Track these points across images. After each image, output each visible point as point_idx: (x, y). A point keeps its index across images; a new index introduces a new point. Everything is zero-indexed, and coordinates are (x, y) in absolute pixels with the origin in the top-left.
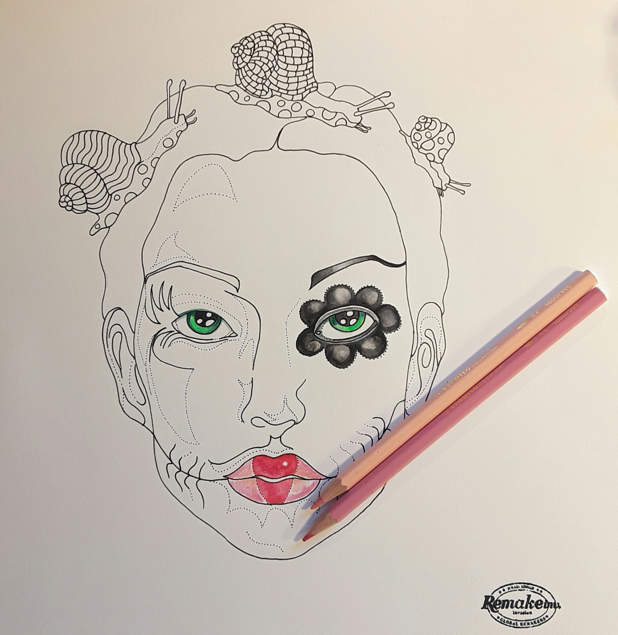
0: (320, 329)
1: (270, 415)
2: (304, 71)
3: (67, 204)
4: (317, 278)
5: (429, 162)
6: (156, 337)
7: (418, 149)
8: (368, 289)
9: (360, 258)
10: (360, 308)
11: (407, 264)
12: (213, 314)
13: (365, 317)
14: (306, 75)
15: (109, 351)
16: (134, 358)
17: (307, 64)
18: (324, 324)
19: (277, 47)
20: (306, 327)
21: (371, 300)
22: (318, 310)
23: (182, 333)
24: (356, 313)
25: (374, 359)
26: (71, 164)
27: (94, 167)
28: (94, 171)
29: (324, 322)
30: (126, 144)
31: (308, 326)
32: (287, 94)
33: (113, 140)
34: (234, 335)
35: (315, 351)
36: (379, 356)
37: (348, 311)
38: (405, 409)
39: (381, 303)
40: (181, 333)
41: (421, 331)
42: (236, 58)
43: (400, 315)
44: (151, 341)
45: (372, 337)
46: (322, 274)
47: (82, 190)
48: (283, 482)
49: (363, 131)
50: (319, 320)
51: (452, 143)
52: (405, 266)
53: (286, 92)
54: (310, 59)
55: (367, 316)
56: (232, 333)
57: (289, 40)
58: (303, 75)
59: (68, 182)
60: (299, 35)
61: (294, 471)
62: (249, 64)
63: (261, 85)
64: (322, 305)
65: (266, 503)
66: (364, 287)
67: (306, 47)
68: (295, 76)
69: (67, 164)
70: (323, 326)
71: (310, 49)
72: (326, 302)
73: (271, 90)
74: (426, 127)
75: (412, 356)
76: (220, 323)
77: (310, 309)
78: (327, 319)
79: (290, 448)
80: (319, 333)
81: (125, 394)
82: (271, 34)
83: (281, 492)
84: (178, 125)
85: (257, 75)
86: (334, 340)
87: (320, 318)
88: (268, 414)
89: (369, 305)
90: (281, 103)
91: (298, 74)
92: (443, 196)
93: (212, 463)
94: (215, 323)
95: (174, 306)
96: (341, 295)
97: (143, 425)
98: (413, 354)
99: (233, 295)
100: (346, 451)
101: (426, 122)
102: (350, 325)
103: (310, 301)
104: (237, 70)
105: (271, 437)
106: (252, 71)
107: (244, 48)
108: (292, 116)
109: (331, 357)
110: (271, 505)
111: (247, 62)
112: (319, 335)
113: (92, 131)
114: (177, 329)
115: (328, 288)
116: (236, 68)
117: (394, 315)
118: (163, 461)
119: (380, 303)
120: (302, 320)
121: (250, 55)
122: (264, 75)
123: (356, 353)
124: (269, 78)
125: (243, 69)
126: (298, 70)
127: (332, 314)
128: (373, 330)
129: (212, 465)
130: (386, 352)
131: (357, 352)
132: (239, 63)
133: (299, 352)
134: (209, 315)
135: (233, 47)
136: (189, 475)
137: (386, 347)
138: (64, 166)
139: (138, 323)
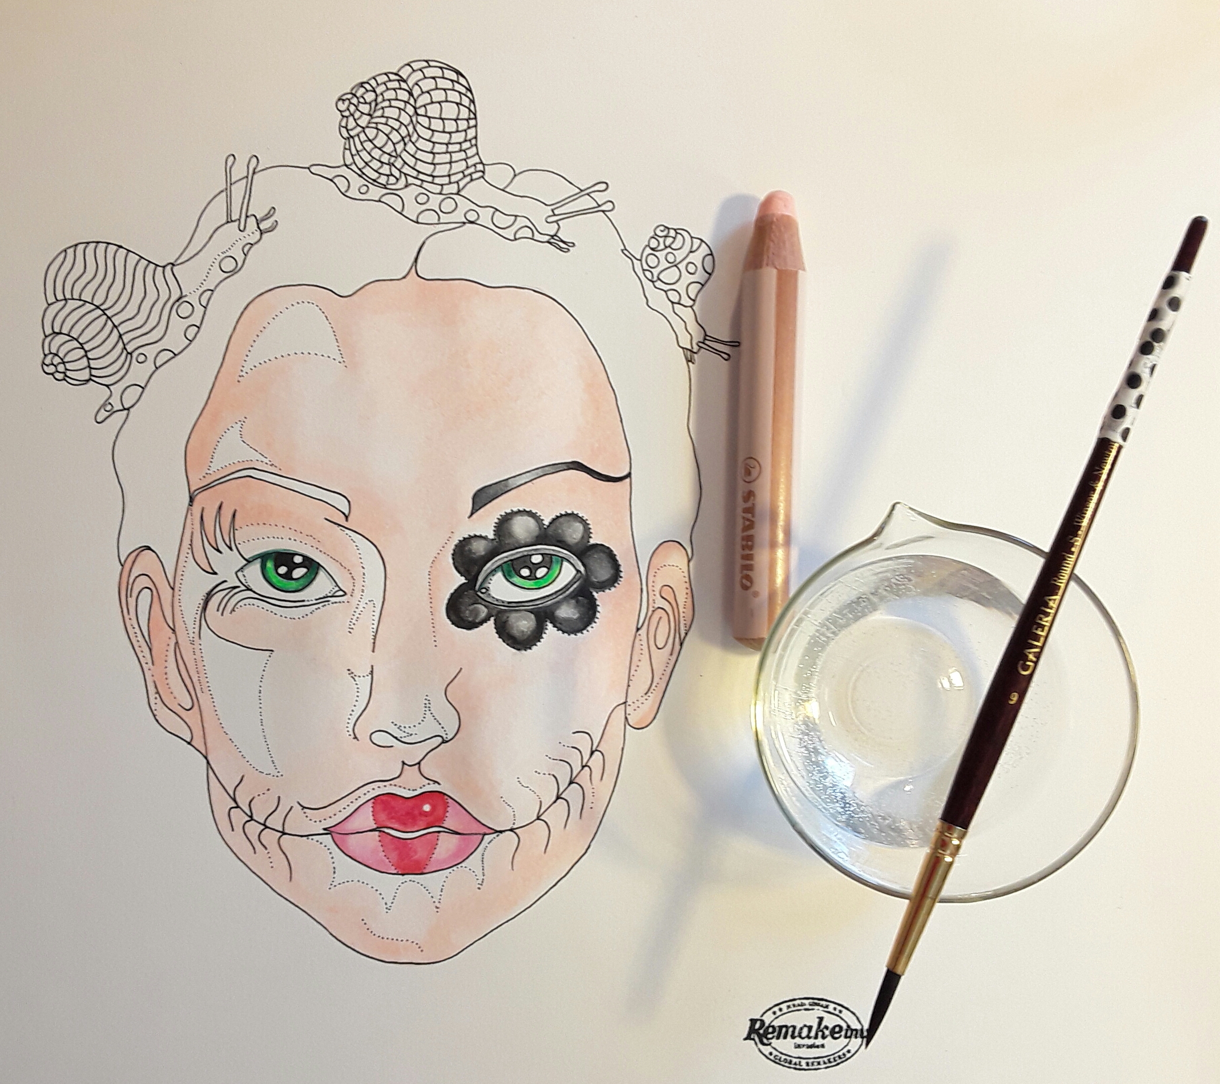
0: (486, 585)
1: (402, 728)
2: (460, 143)
3: (56, 369)
4: (482, 498)
5: (670, 304)
6: (209, 596)
7: (653, 282)
8: (567, 518)
9: (555, 466)
10: (553, 550)
11: (633, 476)
12: (305, 558)
13: (562, 564)
14: (464, 151)
15: (130, 619)
16: (174, 630)
17: (465, 131)
18: (493, 575)
19: (415, 101)
20: (463, 580)
21: (571, 536)
22: (483, 553)
23: (254, 590)
24: (547, 558)
25: (576, 635)
26: (61, 300)
27: (102, 304)
28: (101, 312)
29: (494, 573)
30: (157, 265)
31: (466, 579)
32: (432, 183)
33: (133, 259)
34: (341, 593)
35: (477, 621)
36: (584, 629)
37: (533, 555)
38: (626, 718)
39: (589, 542)
40: (251, 590)
41: (654, 589)
42: (345, 119)
43: (620, 562)
44: (202, 602)
45: (572, 598)
46: (491, 491)
47: (81, 344)
48: (422, 838)
49: (561, 249)
50: (485, 568)
51: (710, 271)
52: (628, 480)
53: (430, 179)
54: (472, 123)
55: (565, 564)
56: (338, 591)
57: (437, 89)
58: (461, 150)
59: (57, 330)
60: (452, 81)
61: (442, 819)
62: (367, 130)
63: (388, 167)
64: (490, 544)
65: (395, 872)
66: (561, 514)
67: (466, 102)
68: (447, 152)
69: (54, 300)
70: (491, 579)
71: (472, 105)
72: (497, 540)
73: (405, 174)
74: (667, 244)
75: (638, 629)
76: (317, 573)
77: (470, 550)
78: (498, 567)
79: (435, 782)
80: (484, 591)
81: (158, 693)
82: (405, 77)
83: (420, 854)
84: (244, 234)
85: (380, 149)
86: (509, 603)
87: (485, 565)
88: (398, 726)
89: (569, 545)
90: (421, 199)
91: (452, 148)
92: (693, 363)
93: (304, 808)
94: (308, 574)
95: (239, 544)
96: (522, 528)
97: (189, 743)
98: (639, 626)
99: (339, 525)
100: (527, 787)
101: (666, 236)
102: (537, 579)
103: (471, 537)
104: (345, 139)
105: (404, 763)
106: (370, 141)
107: (359, 102)
108: (442, 221)
109: (505, 630)
110: (403, 875)
111: (364, 125)
112: (485, 595)
113: (98, 242)
114: (244, 581)
115: (501, 516)
116: (344, 136)
117: (609, 562)
118: (223, 803)
119: (586, 541)
120: (456, 568)
121: (369, 115)
122: (392, 148)
123: (547, 625)
124: (402, 156)
125: (356, 139)
126: (452, 141)
127: (506, 560)
128: (575, 586)
129: (305, 810)
130: (595, 622)
131: (548, 623)
132: (349, 128)
133: (450, 623)
134: (298, 560)
135: (339, 99)
136: (267, 827)
137: (595, 615)
138: (50, 302)
139: (179, 572)
